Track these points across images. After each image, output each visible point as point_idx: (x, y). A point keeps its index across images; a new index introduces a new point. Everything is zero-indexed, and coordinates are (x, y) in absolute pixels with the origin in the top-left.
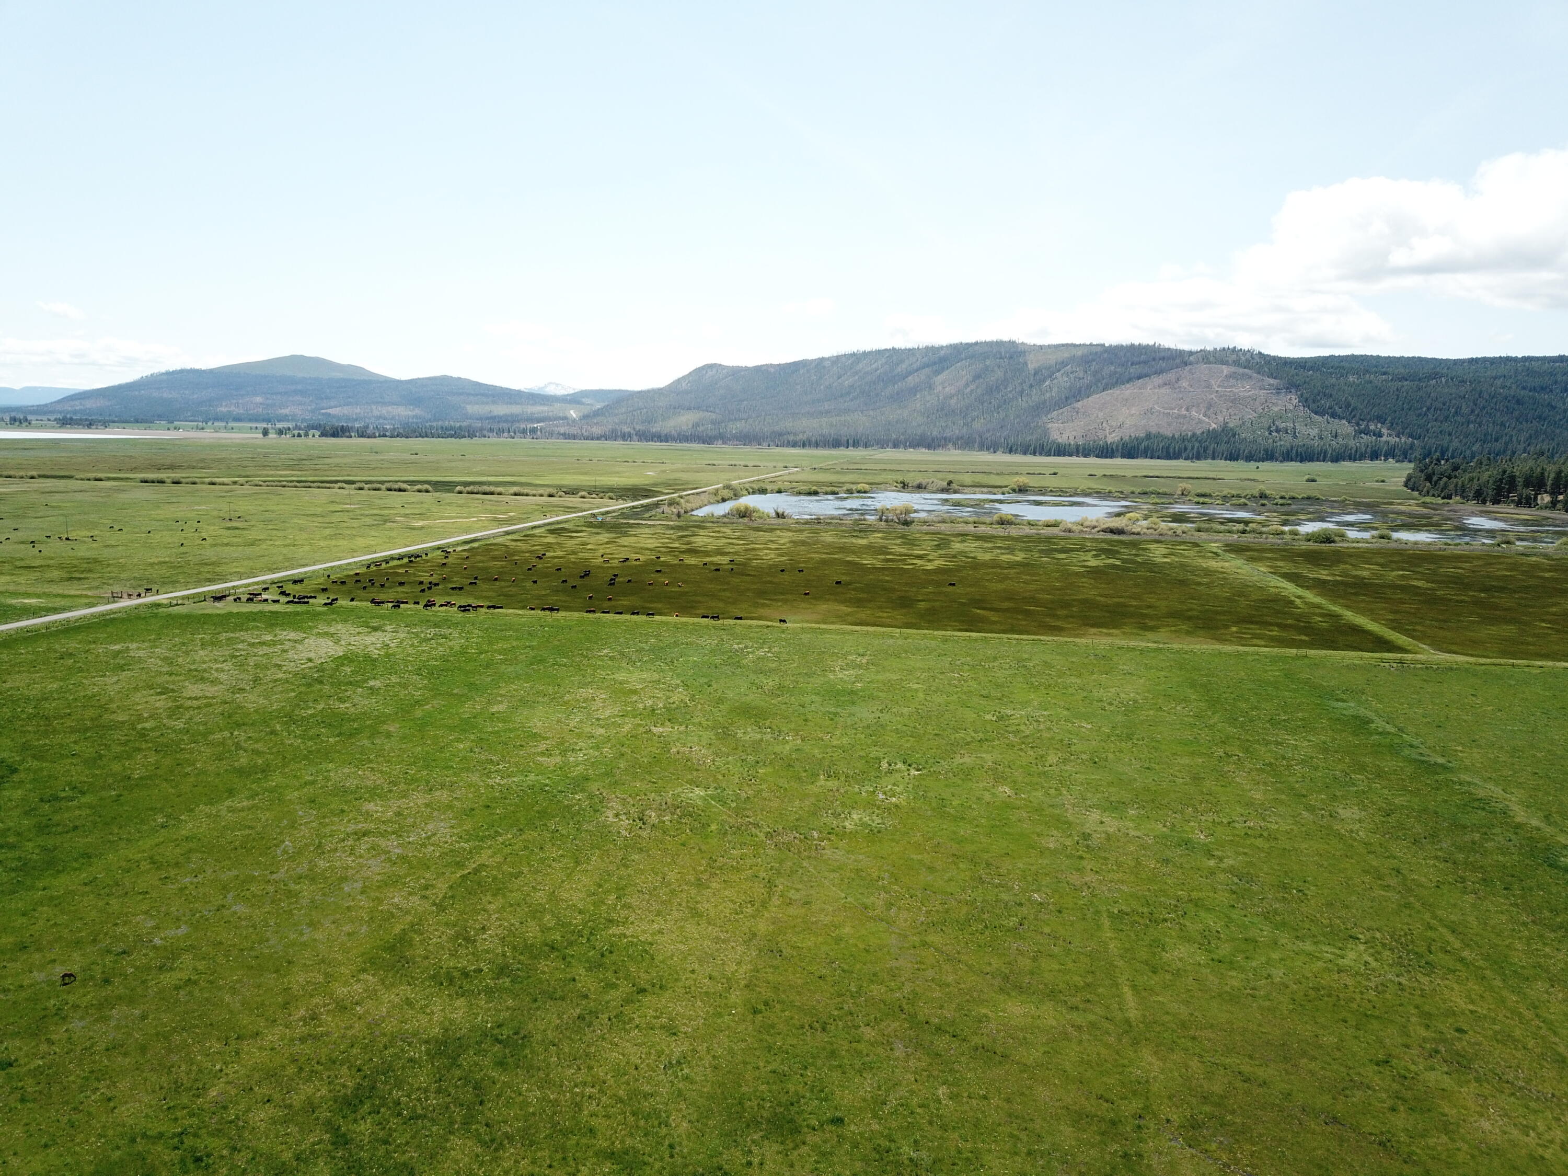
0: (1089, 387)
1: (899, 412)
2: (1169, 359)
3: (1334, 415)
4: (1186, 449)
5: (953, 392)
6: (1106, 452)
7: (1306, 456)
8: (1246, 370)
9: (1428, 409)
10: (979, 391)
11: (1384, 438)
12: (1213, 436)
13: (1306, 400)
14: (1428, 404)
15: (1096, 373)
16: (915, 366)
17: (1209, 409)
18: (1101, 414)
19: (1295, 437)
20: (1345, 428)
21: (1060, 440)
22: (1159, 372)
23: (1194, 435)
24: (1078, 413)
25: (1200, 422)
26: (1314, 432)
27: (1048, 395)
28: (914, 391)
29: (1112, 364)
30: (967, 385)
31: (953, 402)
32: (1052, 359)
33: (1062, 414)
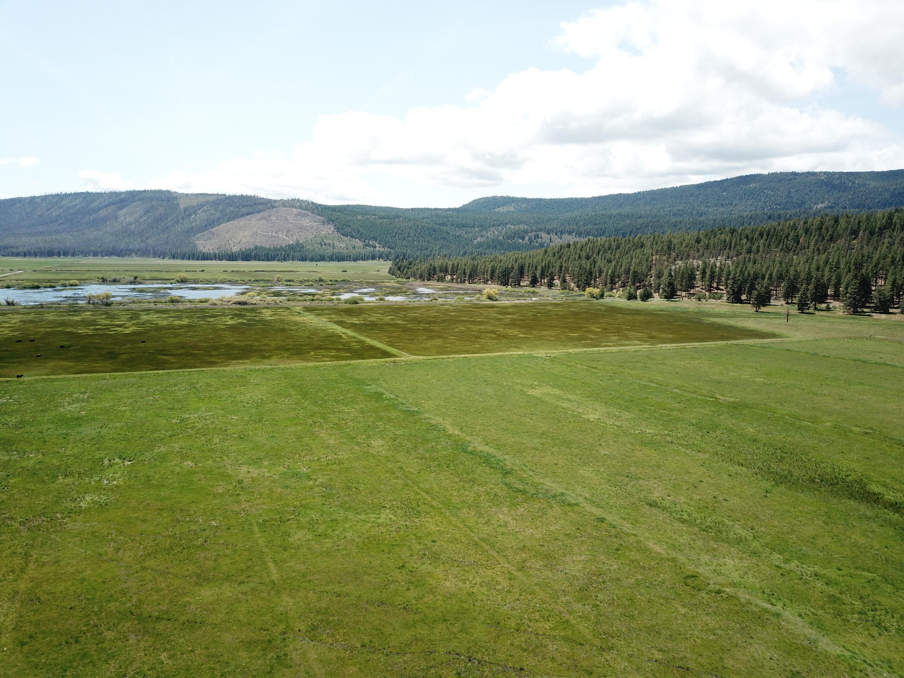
0: (219, 219)
1: (95, 233)
2: (264, 204)
3: (352, 237)
4: (277, 255)
5: (132, 221)
6: (232, 257)
7: (340, 258)
8: (306, 211)
9: (396, 234)
10: (149, 221)
11: (377, 249)
12: (292, 247)
13: (338, 229)
14: (395, 231)
15: (222, 211)
16: (104, 204)
17: (288, 232)
18: (227, 236)
19: (334, 248)
20: (358, 243)
21: (204, 251)
22: (259, 212)
23: (281, 247)
24: (213, 234)
25: (284, 239)
26: (343, 245)
27: (194, 224)
28: (105, 220)
29: (231, 206)
30: (141, 217)
31: (132, 227)
32: (195, 202)
33: (204, 235)
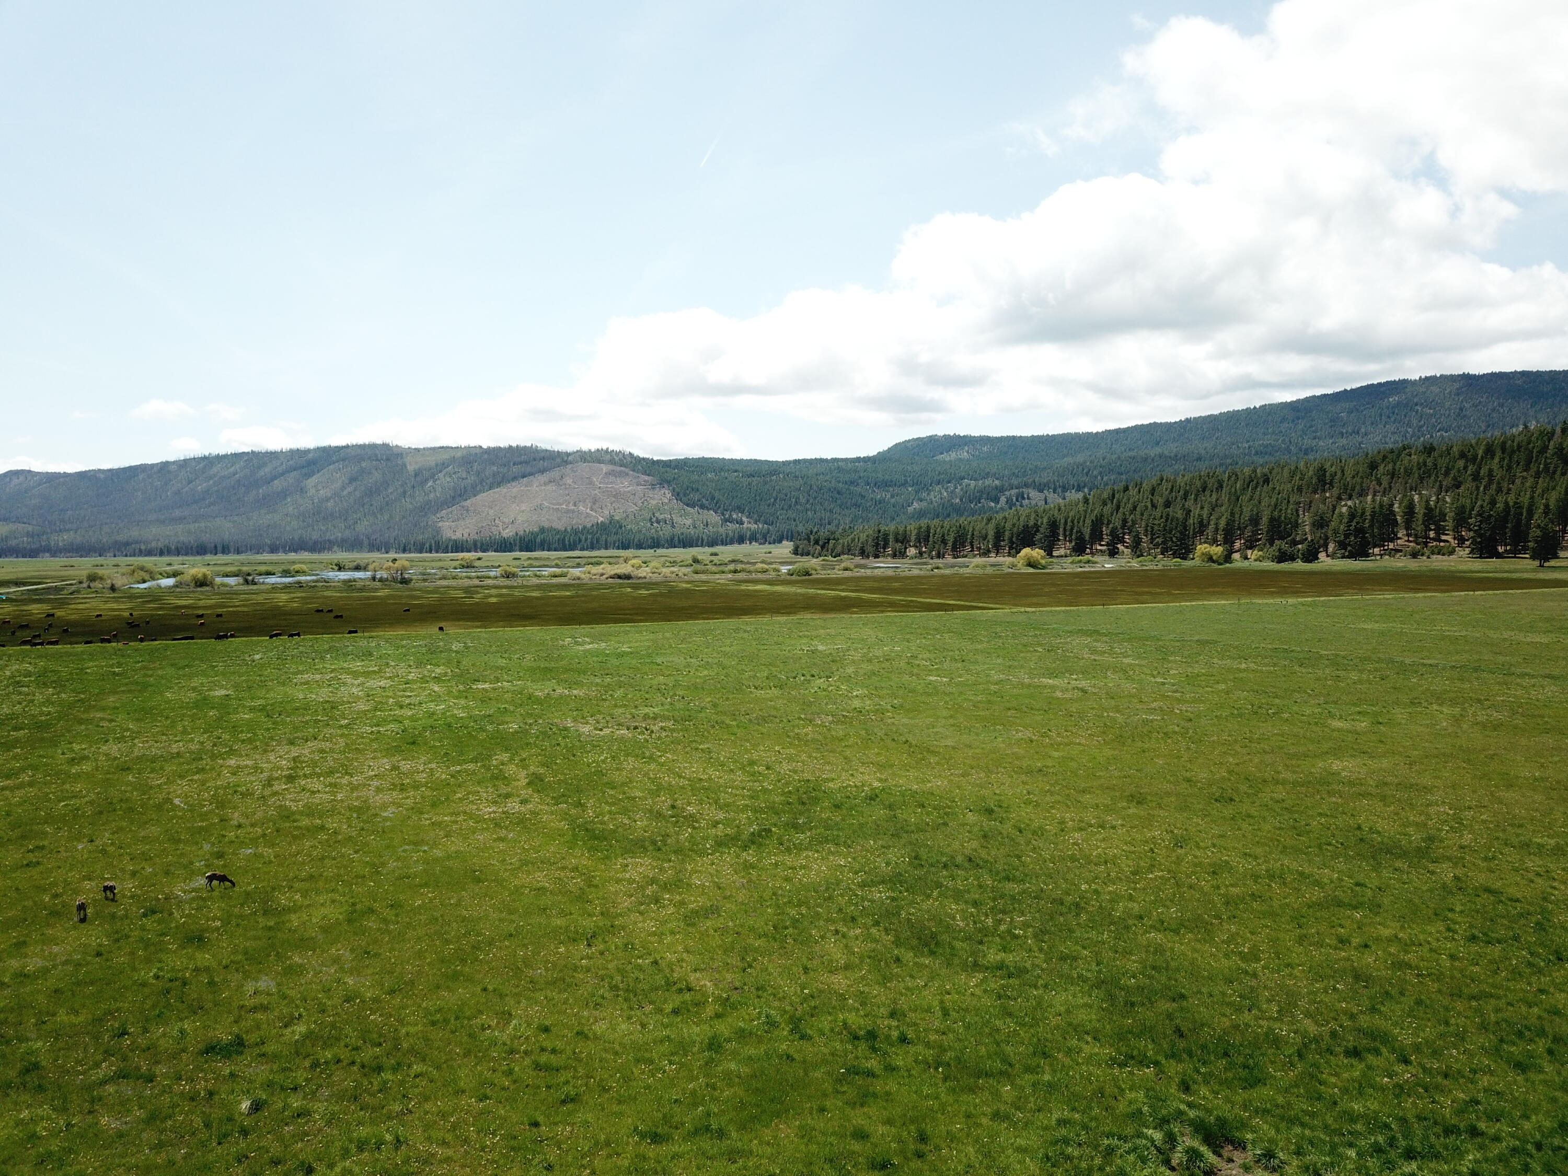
0: (474, 487)
1: (269, 517)
2: (549, 458)
3: (702, 507)
4: (580, 540)
5: (329, 495)
6: (504, 546)
7: (686, 542)
8: (622, 468)
9: (775, 500)
10: (358, 494)
11: (745, 525)
12: (602, 527)
13: (678, 495)
14: (774, 495)
15: (478, 473)
16: (280, 470)
17: (594, 504)
18: (491, 512)
21: (453, 537)
22: (542, 471)
23: (585, 527)
24: (467, 511)
25: (588, 515)
27: (432, 496)
28: (283, 494)
29: (493, 464)
30: (343, 488)
31: (330, 504)
32: (431, 461)
33: (451, 512)
